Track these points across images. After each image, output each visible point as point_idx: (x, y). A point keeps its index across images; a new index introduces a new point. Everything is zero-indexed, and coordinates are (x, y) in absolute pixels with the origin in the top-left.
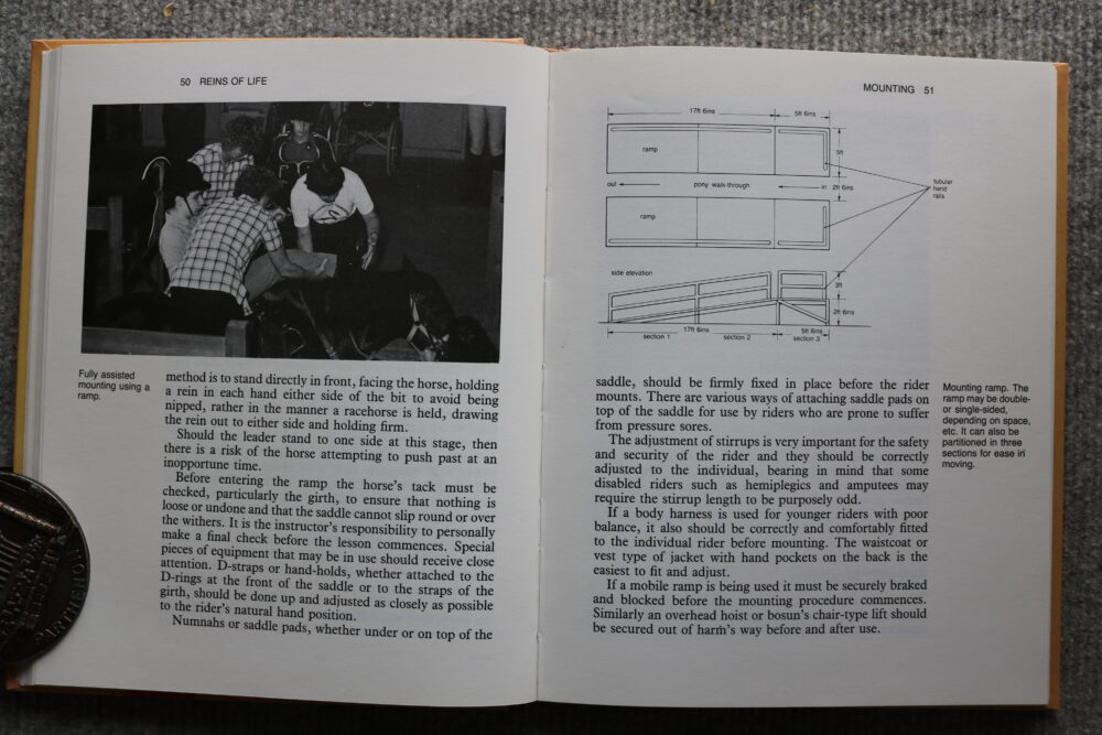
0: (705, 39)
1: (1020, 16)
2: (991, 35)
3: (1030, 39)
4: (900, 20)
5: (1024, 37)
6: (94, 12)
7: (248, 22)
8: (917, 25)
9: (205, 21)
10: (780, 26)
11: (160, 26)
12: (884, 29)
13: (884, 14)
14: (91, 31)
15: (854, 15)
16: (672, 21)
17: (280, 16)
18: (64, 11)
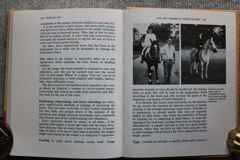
0: (163, 7)
1: (235, 2)
2: (228, 6)
3: (237, 7)
4: (208, 3)
5: (236, 6)
6: (27, 1)
7: (61, 3)
8: (211, 4)
9: (52, 3)
10: (180, 4)
11: (42, 4)
12: (204, 5)
13: (204, 1)
14: (27, 6)
15: (197, 1)
16: (156, 3)
17: (68, 2)
18: (21, 1)
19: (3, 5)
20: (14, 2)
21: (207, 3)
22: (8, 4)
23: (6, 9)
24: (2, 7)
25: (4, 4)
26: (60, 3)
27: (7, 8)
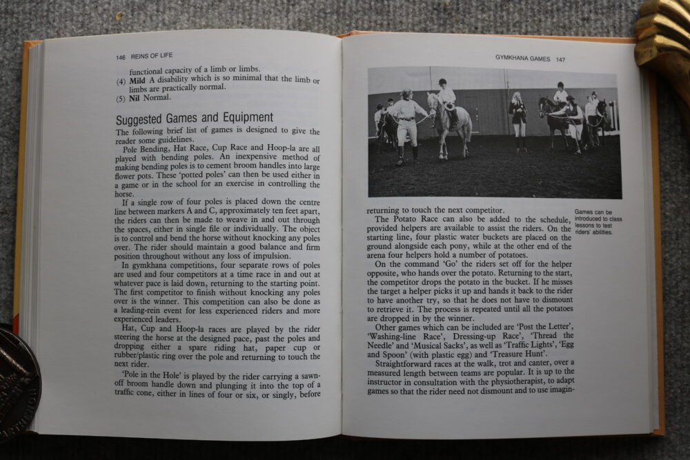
6: (74, 18)
7: (167, 22)
8: (572, 15)
9: (141, 22)
10: (489, 18)
11: (114, 25)
12: (553, 18)
13: (553, 9)
14: (73, 30)
15: (534, 9)
16: (423, 16)
17: (186, 18)
18: (57, 18)
19: (9, 30)
20: (39, 20)
21: (561, 14)
22: (23, 25)
23: (17, 39)
24: (6, 35)
25: (10, 27)
26: (163, 20)
27: (19, 37)
